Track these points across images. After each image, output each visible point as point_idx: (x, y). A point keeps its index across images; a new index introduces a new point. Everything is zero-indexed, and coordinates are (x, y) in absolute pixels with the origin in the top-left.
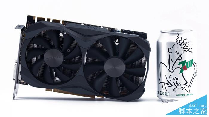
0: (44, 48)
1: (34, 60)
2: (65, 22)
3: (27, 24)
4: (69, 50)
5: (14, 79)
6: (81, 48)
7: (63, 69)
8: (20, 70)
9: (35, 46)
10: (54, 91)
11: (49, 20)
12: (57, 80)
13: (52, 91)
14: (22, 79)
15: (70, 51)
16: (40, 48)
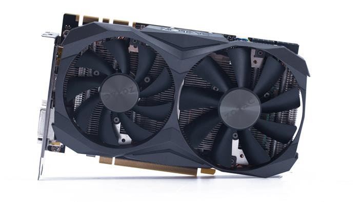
0: (99, 75)
1: (78, 99)
2: (137, 25)
3: (63, 30)
4: (147, 80)
5: (40, 139)
6: (173, 74)
7: (136, 118)
8: (52, 120)
9: (81, 71)
10: (116, 164)
11: (106, 21)
12: (123, 140)
13: (111, 163)
14: (55, 138)
15: (149, 80)
16: (91, 76)
